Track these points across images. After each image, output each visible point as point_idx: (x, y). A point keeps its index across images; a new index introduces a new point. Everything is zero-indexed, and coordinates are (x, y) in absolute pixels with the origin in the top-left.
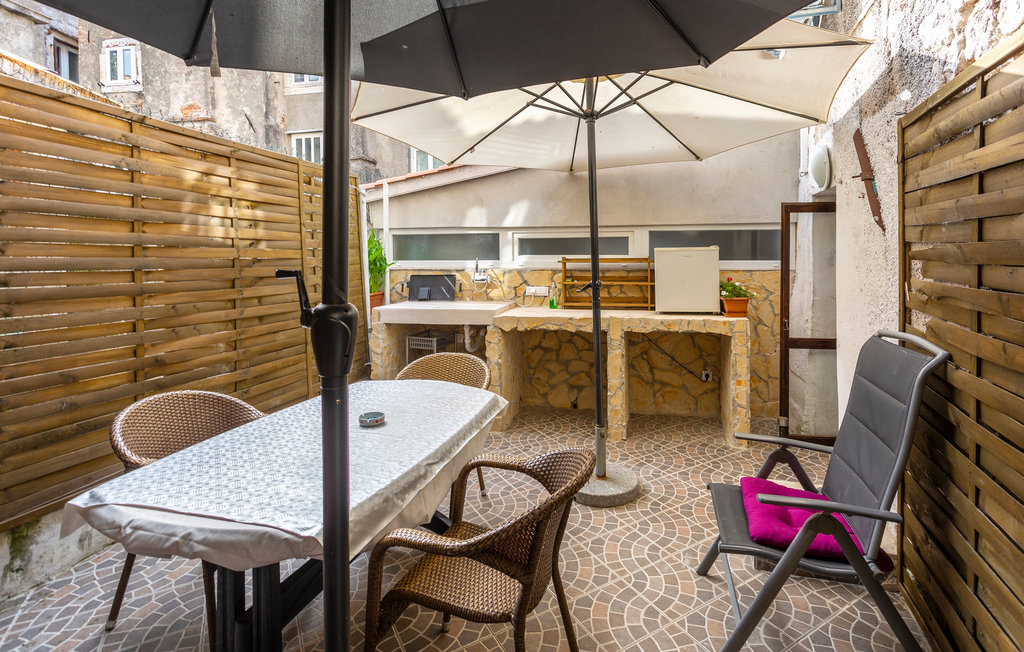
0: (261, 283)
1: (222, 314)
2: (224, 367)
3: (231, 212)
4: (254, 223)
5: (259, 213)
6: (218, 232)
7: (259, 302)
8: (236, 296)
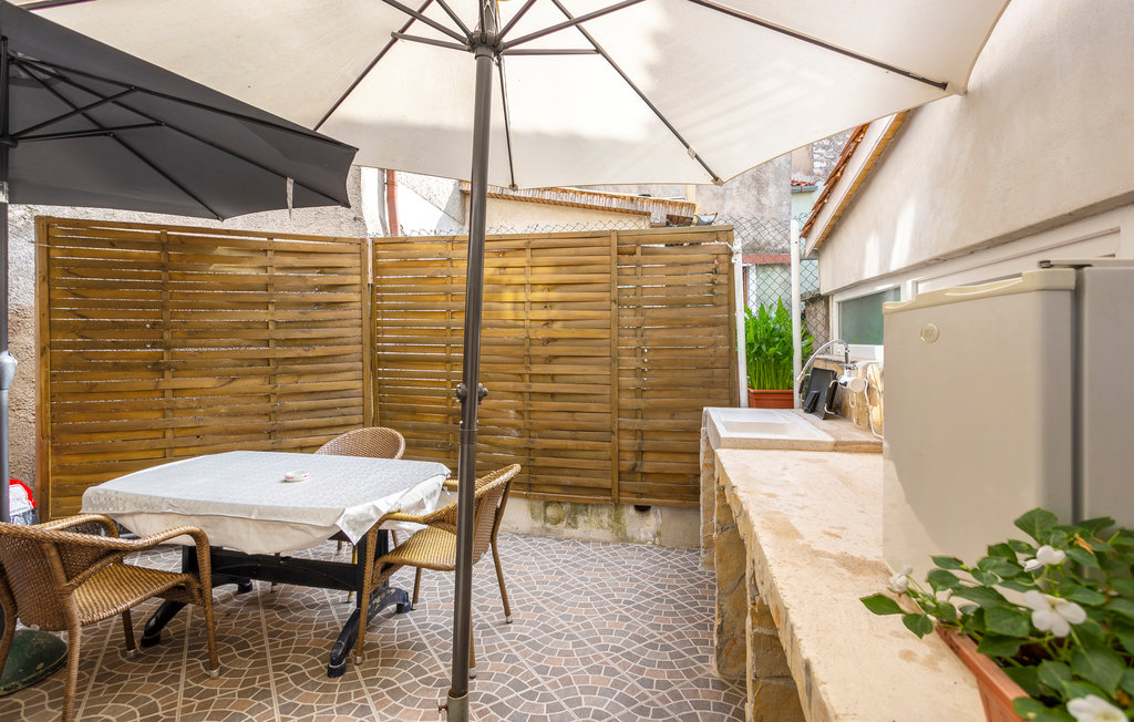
0: (554, 361)
1: (510, 385)
2: (514, 431)
3: (522, 296)
4: (547, 304)
5: (554, 295)
6: (509, 314)
7: (552, 379)
8: (524, 371)
